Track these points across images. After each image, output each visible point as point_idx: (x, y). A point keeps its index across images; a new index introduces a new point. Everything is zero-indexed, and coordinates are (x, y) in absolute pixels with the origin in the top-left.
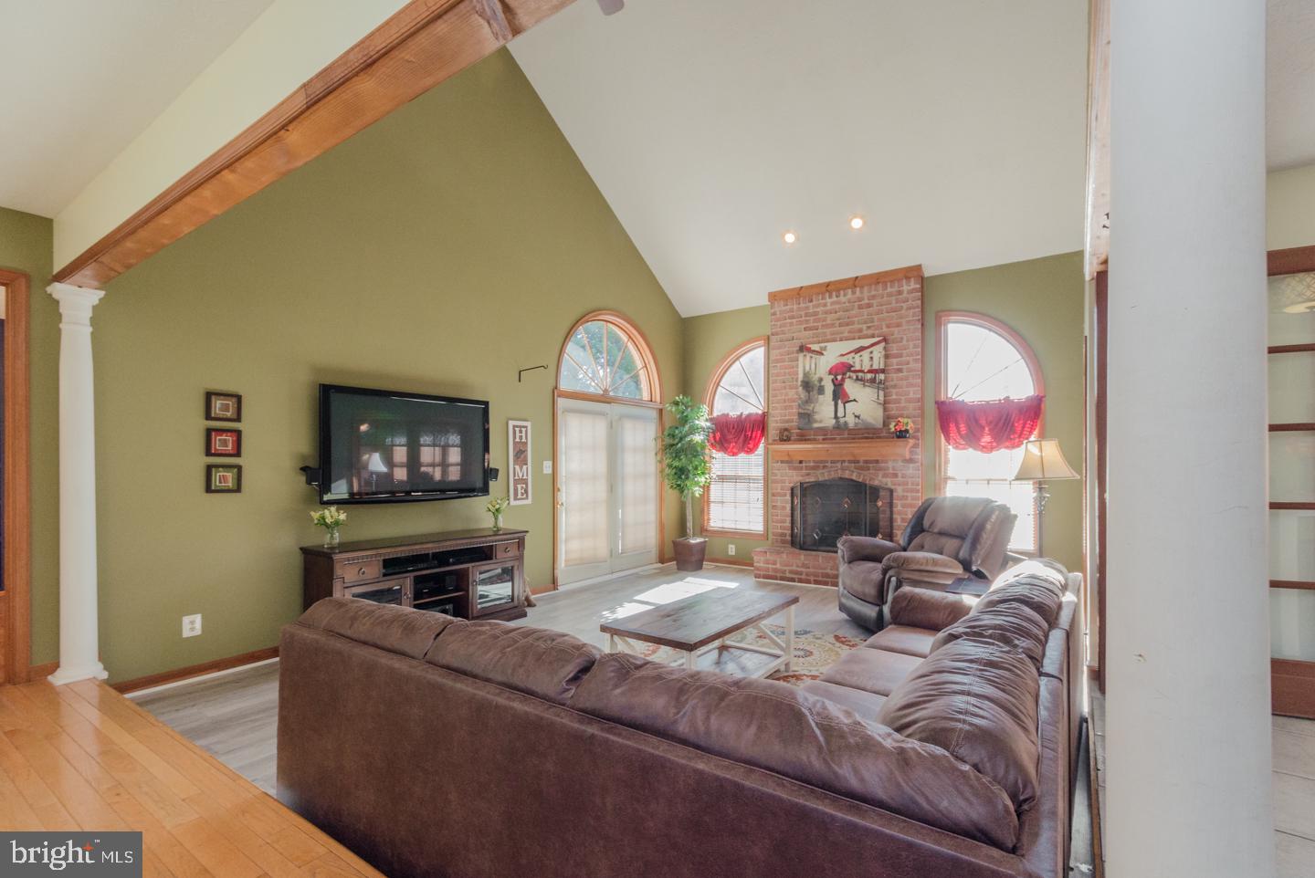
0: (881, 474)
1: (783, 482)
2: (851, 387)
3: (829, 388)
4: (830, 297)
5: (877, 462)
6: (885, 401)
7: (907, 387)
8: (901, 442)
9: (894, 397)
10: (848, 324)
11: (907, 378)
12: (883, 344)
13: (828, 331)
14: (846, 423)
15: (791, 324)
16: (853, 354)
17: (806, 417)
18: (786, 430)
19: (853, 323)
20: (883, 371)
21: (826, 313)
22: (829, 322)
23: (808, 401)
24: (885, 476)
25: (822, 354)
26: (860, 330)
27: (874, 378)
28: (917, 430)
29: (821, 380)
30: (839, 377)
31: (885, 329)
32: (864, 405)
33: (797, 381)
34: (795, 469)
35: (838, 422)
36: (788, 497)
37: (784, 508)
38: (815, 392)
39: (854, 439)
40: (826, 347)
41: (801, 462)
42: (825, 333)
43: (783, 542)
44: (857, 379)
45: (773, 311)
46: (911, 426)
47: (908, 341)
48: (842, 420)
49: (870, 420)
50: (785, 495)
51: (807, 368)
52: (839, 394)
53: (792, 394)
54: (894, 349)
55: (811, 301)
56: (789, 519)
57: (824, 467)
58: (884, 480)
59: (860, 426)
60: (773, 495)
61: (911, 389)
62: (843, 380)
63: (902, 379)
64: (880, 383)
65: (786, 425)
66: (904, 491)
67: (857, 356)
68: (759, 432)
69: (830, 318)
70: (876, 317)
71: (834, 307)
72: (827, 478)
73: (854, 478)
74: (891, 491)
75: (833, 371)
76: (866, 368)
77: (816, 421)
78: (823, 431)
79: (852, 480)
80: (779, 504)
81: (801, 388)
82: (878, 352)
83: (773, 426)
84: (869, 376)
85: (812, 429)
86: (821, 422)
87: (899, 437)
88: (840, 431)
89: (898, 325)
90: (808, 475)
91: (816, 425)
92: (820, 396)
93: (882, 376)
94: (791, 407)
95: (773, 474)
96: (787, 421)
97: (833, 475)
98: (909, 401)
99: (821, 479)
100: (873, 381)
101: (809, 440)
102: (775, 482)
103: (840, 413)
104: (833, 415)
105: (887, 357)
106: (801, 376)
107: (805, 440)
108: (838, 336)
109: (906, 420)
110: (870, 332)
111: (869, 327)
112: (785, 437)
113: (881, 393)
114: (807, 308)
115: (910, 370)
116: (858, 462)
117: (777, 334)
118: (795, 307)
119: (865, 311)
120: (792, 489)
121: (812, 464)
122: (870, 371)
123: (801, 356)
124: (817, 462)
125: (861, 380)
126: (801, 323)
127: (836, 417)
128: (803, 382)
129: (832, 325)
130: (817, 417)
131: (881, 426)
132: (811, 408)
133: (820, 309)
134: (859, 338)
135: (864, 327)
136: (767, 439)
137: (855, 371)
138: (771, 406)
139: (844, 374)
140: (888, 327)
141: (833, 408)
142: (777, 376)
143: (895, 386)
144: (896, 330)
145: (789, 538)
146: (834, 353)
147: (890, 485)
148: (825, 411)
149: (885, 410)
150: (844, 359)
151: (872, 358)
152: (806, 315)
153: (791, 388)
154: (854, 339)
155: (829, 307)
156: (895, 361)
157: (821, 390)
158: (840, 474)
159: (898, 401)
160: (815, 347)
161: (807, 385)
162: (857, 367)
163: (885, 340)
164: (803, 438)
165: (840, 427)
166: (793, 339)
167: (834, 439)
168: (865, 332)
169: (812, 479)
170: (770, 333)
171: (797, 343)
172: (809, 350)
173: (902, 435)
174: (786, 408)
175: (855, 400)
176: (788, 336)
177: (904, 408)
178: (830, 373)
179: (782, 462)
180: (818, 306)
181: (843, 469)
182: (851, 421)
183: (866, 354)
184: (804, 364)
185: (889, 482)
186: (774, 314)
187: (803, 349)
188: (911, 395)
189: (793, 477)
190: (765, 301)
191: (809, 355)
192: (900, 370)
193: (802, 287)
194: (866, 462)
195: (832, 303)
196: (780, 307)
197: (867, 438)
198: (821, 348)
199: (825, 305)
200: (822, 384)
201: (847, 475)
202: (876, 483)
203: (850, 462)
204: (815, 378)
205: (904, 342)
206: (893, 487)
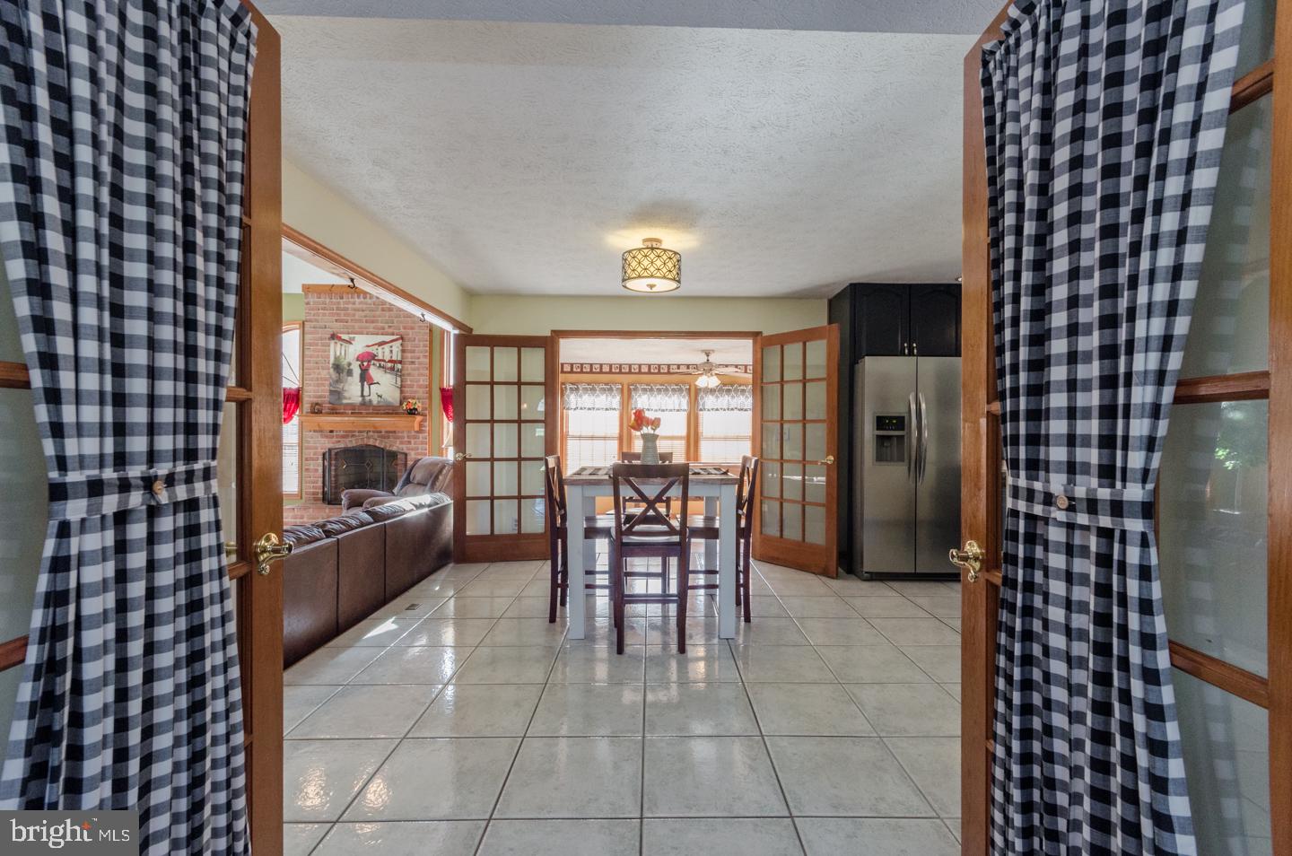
0: (398, 441)
1: (316, 448)
2: (374, 372)
3: (357, 371)
4: (359, 297)
5: (395, 432)
6: (401, 385)
7: (419, 375)
8: (410, 418)
9: (409, 383)
10: (373, 322)
11: (418, 369)
12: (401, 341)
13: (357, 325)
14: (370, 401)
15: (324, 315)
16: (376, 347)
17: (337, 394)
18: (317, 404)
19: (377, 321)
20: (400, 362)
21: (355, 310)
22: (357, 317)
23: (338, 381)
24: (402, 443)
25: (351, 343)
26: (383, 328)
27: (393, 367)
28: (425, 409)
29: (349, 364)
30: (365, 364)
31: (402, 330)
32: (385, 387)
33: (329, 363)
34: (327, 437)
35: (363, 399)
36: (320, 461)
37: (316, 470)
38: (345, 373)
39: (377, 414)
40: (354, 338)
41: (331, 431)
42: (354, 326)
43: (316, 500)
44: (380, 366)
45: (306, 301)
46: (419, 406)
47: (419, 341)
48: (367, 399)
49: (390, 399)
50: (318, 459)
51: (338, 354)
52: (365, 377)
53: (324, 373)
54: (409, 346)
55: (342, 298)
56: (321, 480)
57: (353, 436)
58: (401, 446)
59: (381, 404)
60: (307, 460)
61: (422, 378)
62: (368, 366)
63: (414, 370)
64: (398, 371)
65: (319, 400)
66: (415, 454)
67: (380, 348)
68: (293, 405)
69: (358, 315)
70: (395, 320)
71: (361, 306)
72: (355, 445)
73: (377, 445)
74: (406, 455)
75: (361, 358)
76: (387, 359)
77: (346, 398)
78: (352, 406)
79: (375, 446)
80: (312, 467)
81: (332, 370)
82: (397, 347)
83: (307, 399)
84: (389, 365)
85: (342, 404)
86: (350, 398)
87: (409, 414)
88: (365, 407)
89: (412, 328)
90: (339, 442)
91: (345, 401)
92: (349, 378)
93: (399, 366)
94: (323, 385)
95: (308, 442)
96: (320, 397)
97: (360, 443)
98: (420, 386)
99: (350, 445)
100: (392, 369)
101: (339, 413)
102: (308, 448)
103: (366, 393)
104: (360, 394)
105: (403, 351)
106: (332, 360)
107: (336, 413)
108: (365, 331)
109: (414, 401)
110: (391, 330)
111: (390, 327)
112: (316, 410)
113: (399, 379)
114: (339, 303)
115: (420, 364)
116: (381, 432)
117: (310, 321)
118: (328, 300)
119: (387, 314)
120: (324, 454)
121: (342, 433)
122: (390, 361)
123: (332, 343)
124: (346, 432)
125: (383, 367)
126: (332, 315)
127: (362, 396)
128: (334, 364)
129: (360, 321)
130: (346, 394)
131: (398, 405)
132: (341, 387)
133: (350, 306)
134: (382, 334)
135: (386, 326)
136: (302, 411)
137: (379, 360)
138: (305, 382)
139: (369, 361)
140: (405, 328)
141: (359, 388)
142: (311, 357)
143: (409, 375)
144: (410, 332)
145: (320, 496)
146: (361, 344)
147: (405, 451)
148: (353, 391)
149: (402, 392)
150: (370, 350)
151: (391, 351)
152: (338, 309)
153: (323, 369)
154: (377, 334)
155: (357, 306)
156: (409, 355)
157: (350, 373)
158: (366, 441)
159: (412, 386)
160: (344, 337)
161: (337, 367)
162: (380, 357)
163: (402, 338)
164: (334, 411)
165: (365, 404)
166: (326, 328)
167: (361, 413)
168: (386, 330)
169: (342, 446)
170: (304, 319)
171: (331, 331)
172: (340, 339)
173: (412, 412)
174: (318, 385)
175: (378, 383)
176: (322, 324)
177: (415, 392)
178: (357, 360)
179: (315, 431)
180: (347, 303)
181: (368, 438)
182: (375, 400)
183: (387, 347)
184: (335, 350)
185: (404, 448)
186: (308, 304)
187: (333, 337)
188: (421, 382)
189: (325, 444)
190: (300, 291)
191: (339, 343)
192: (413, 363)
193: (333, 285)
194: (387, 432)
195: (360, 303)
196: (313, 299)
197: (388, 413)
198: (350, 338)
199: (354, 303)
200: (352, 367)
201: (371, 442)
202: (394, 449)
203: (374, 432)
204: (344, 363)
205: (416, 342)
206: (407, 452)
